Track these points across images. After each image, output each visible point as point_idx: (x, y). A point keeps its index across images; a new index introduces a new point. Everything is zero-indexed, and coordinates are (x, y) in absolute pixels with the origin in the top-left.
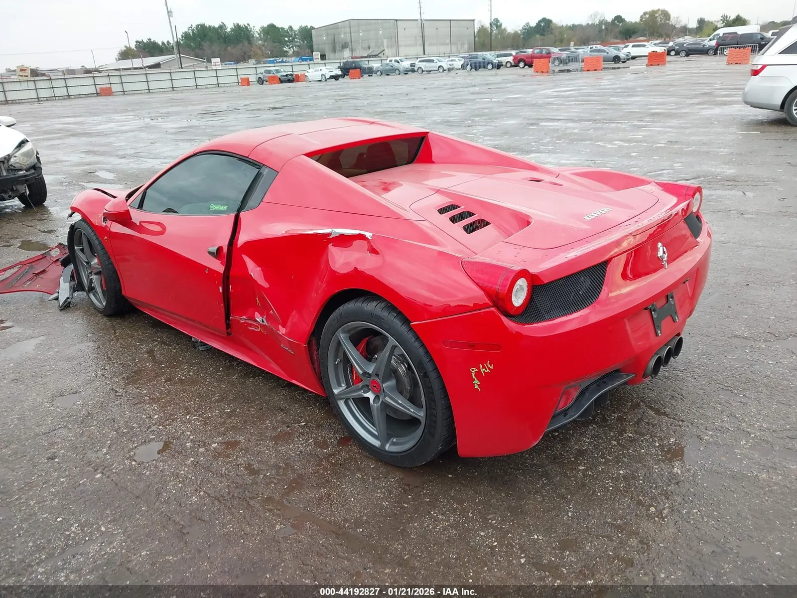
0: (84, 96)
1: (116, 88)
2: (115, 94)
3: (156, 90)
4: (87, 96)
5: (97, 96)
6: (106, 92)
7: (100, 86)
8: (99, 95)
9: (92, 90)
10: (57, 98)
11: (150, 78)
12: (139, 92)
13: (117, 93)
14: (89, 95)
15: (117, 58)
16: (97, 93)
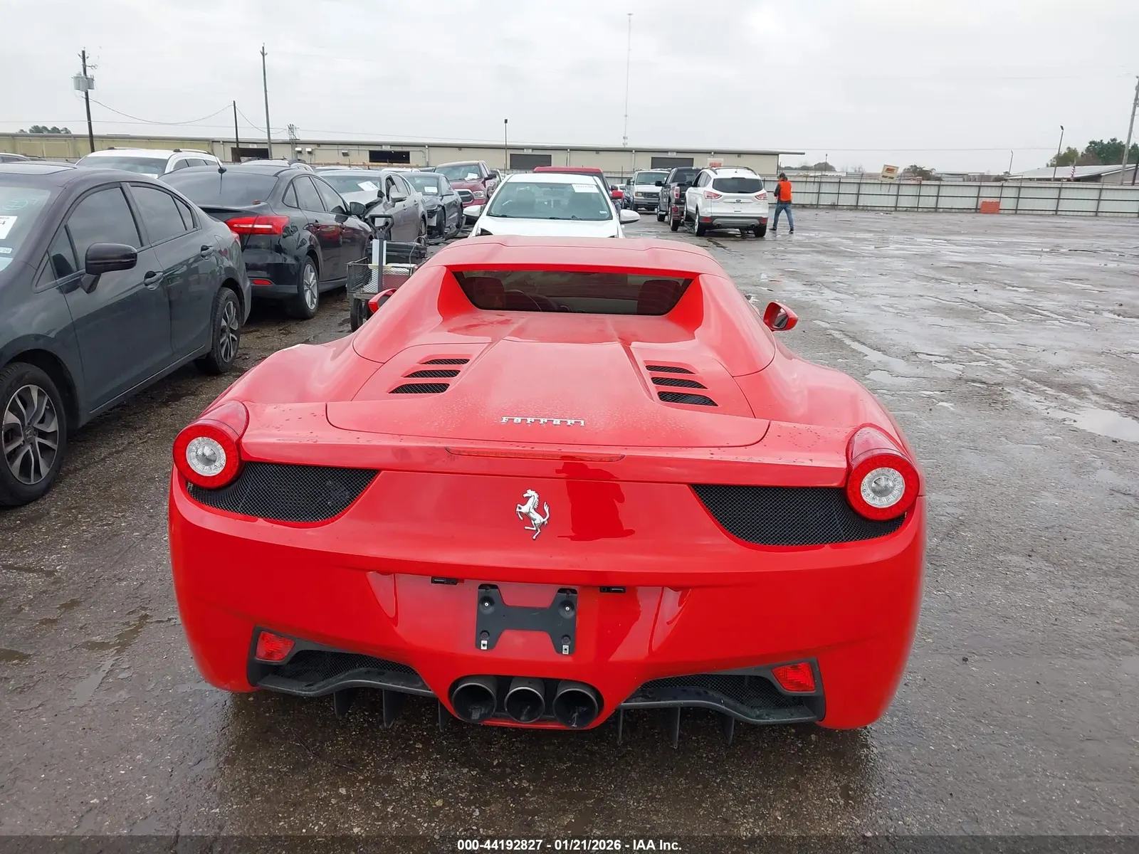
0: (957, 211)
1: (1007, 204)
2: (1002, 211)
3: (1068, 213)
4: (962, 210)
5: (976, 212)
6: (991, 208)
7: (984, 200)
8: (978, 211)
9: (971, 203)
10: (920, 210)
11: (1065, 194)
12: (1039, 212)
13: (1006, 212)
14: (965, 210)
15: (1049, 164)
16: (976, 209)
